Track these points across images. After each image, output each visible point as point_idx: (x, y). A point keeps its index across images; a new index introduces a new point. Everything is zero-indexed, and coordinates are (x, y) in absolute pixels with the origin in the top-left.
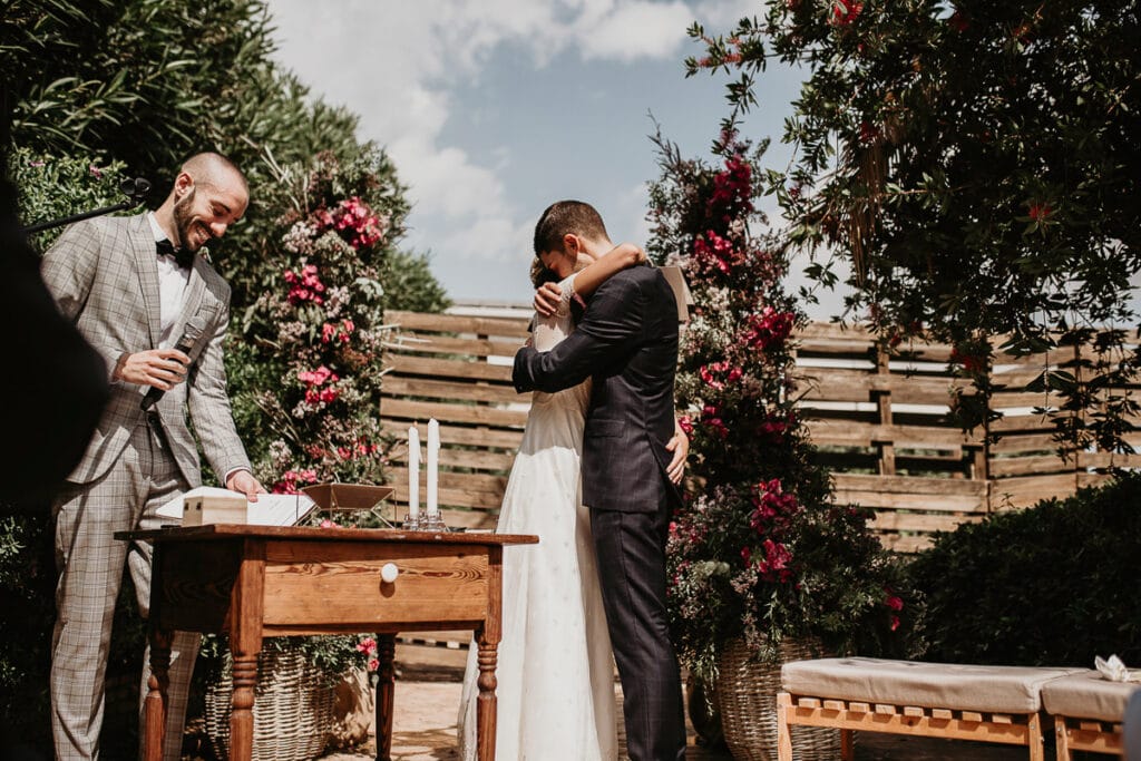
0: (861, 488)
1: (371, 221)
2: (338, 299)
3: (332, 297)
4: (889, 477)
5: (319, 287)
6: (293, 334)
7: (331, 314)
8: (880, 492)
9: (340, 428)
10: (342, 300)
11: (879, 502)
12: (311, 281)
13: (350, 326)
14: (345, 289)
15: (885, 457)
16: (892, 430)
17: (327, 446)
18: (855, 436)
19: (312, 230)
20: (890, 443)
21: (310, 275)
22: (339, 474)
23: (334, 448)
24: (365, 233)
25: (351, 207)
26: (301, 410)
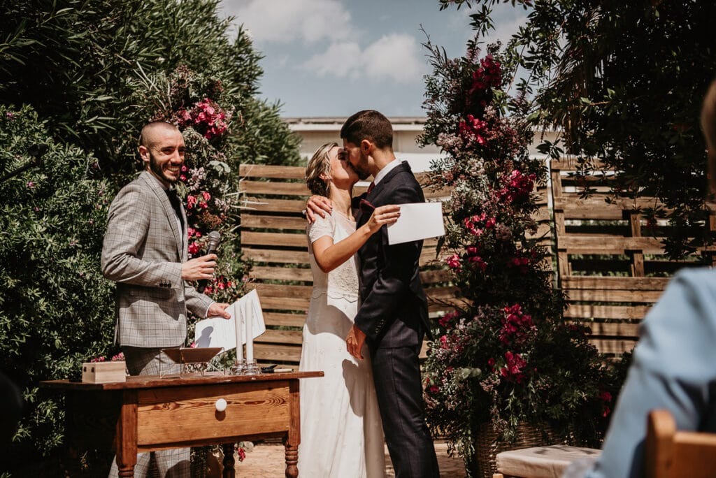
0: (616, 287)
1: (219, 116)
2: (198, 177)
3: (193, 176)
4: (640, 278)
7: (192, 188)
8: (632, 291)
10: (200, 177)
11: (631, 298)
13: (208, 196)
14: (202, 169)
15: (636, 262)
16: (641, 241)
18: (611, 247)
20: (640, 252)
24: (214, 126)
25: (204, 107)
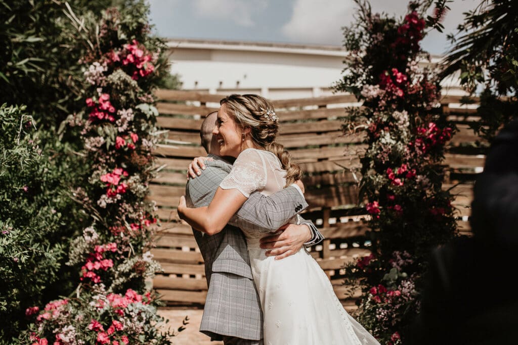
1: (147, 58)
2: (126, 119)
3: (122, 117)
5: (112, 109)
6: (95, 146)
7: (121, 130)
9: (131, 210)
10: (129, 119)
12: (106, 106)
13: (135, 137)
14: (130, 110)
17: (123, 224)
19: (104, 67)
21: (104, 101)
22: (133, 244)
23: (127, 225)
24: (143, 68)
25: (132, 49)
26: (104, 201)
